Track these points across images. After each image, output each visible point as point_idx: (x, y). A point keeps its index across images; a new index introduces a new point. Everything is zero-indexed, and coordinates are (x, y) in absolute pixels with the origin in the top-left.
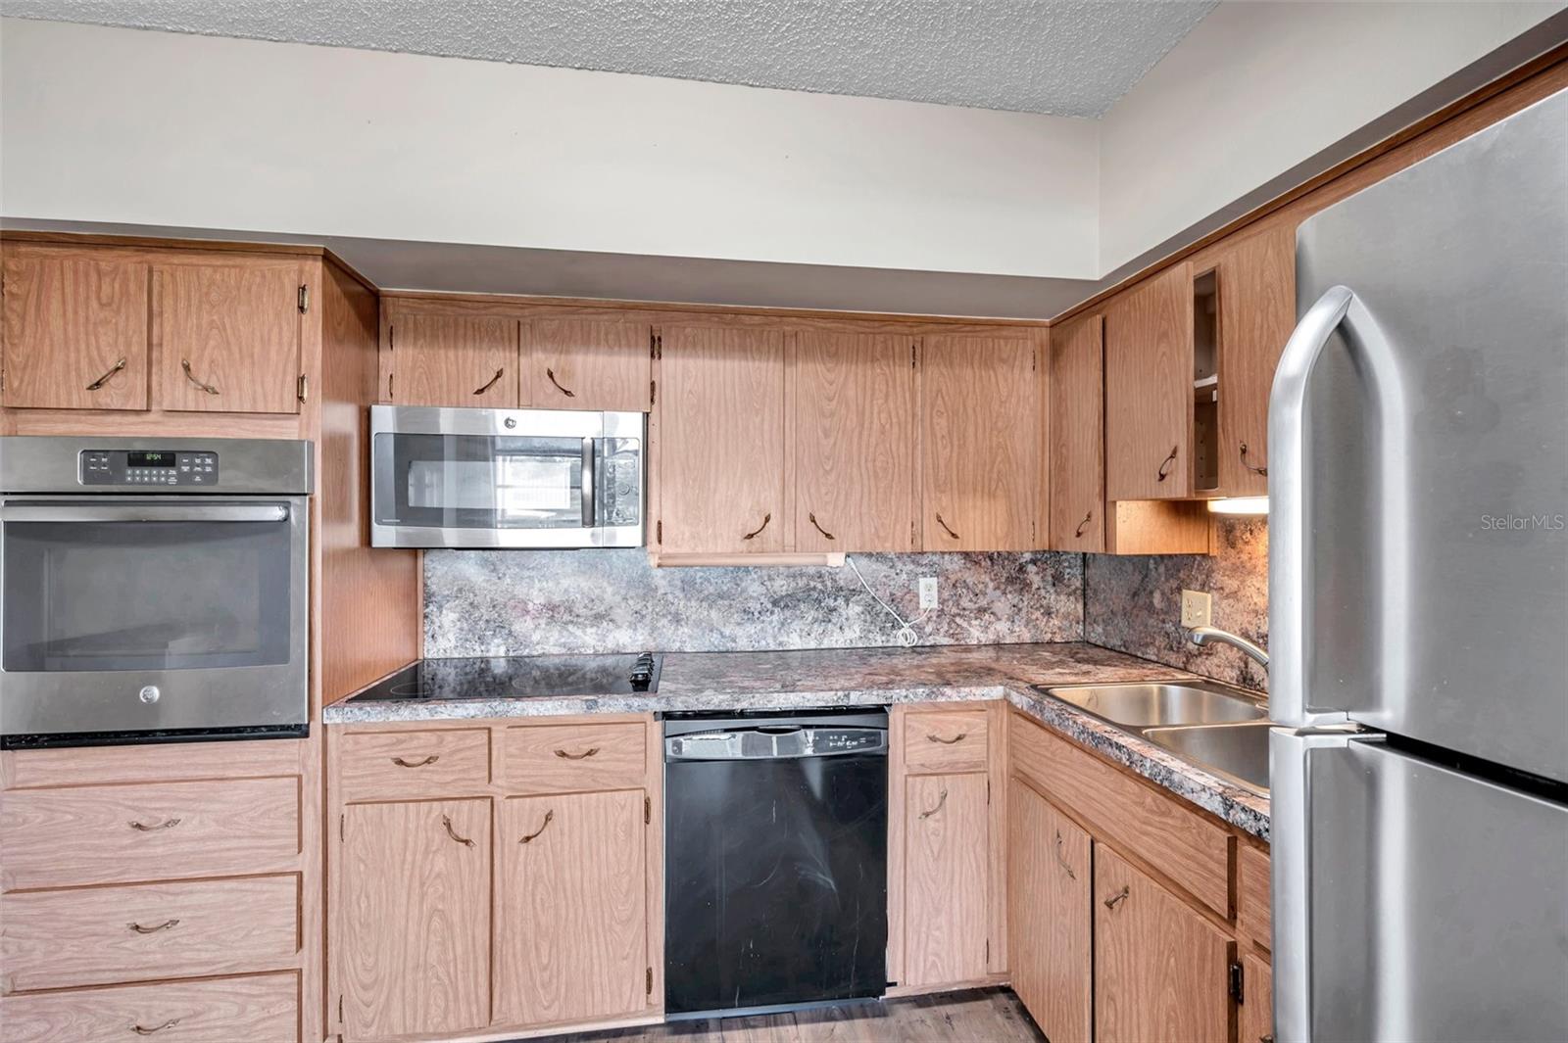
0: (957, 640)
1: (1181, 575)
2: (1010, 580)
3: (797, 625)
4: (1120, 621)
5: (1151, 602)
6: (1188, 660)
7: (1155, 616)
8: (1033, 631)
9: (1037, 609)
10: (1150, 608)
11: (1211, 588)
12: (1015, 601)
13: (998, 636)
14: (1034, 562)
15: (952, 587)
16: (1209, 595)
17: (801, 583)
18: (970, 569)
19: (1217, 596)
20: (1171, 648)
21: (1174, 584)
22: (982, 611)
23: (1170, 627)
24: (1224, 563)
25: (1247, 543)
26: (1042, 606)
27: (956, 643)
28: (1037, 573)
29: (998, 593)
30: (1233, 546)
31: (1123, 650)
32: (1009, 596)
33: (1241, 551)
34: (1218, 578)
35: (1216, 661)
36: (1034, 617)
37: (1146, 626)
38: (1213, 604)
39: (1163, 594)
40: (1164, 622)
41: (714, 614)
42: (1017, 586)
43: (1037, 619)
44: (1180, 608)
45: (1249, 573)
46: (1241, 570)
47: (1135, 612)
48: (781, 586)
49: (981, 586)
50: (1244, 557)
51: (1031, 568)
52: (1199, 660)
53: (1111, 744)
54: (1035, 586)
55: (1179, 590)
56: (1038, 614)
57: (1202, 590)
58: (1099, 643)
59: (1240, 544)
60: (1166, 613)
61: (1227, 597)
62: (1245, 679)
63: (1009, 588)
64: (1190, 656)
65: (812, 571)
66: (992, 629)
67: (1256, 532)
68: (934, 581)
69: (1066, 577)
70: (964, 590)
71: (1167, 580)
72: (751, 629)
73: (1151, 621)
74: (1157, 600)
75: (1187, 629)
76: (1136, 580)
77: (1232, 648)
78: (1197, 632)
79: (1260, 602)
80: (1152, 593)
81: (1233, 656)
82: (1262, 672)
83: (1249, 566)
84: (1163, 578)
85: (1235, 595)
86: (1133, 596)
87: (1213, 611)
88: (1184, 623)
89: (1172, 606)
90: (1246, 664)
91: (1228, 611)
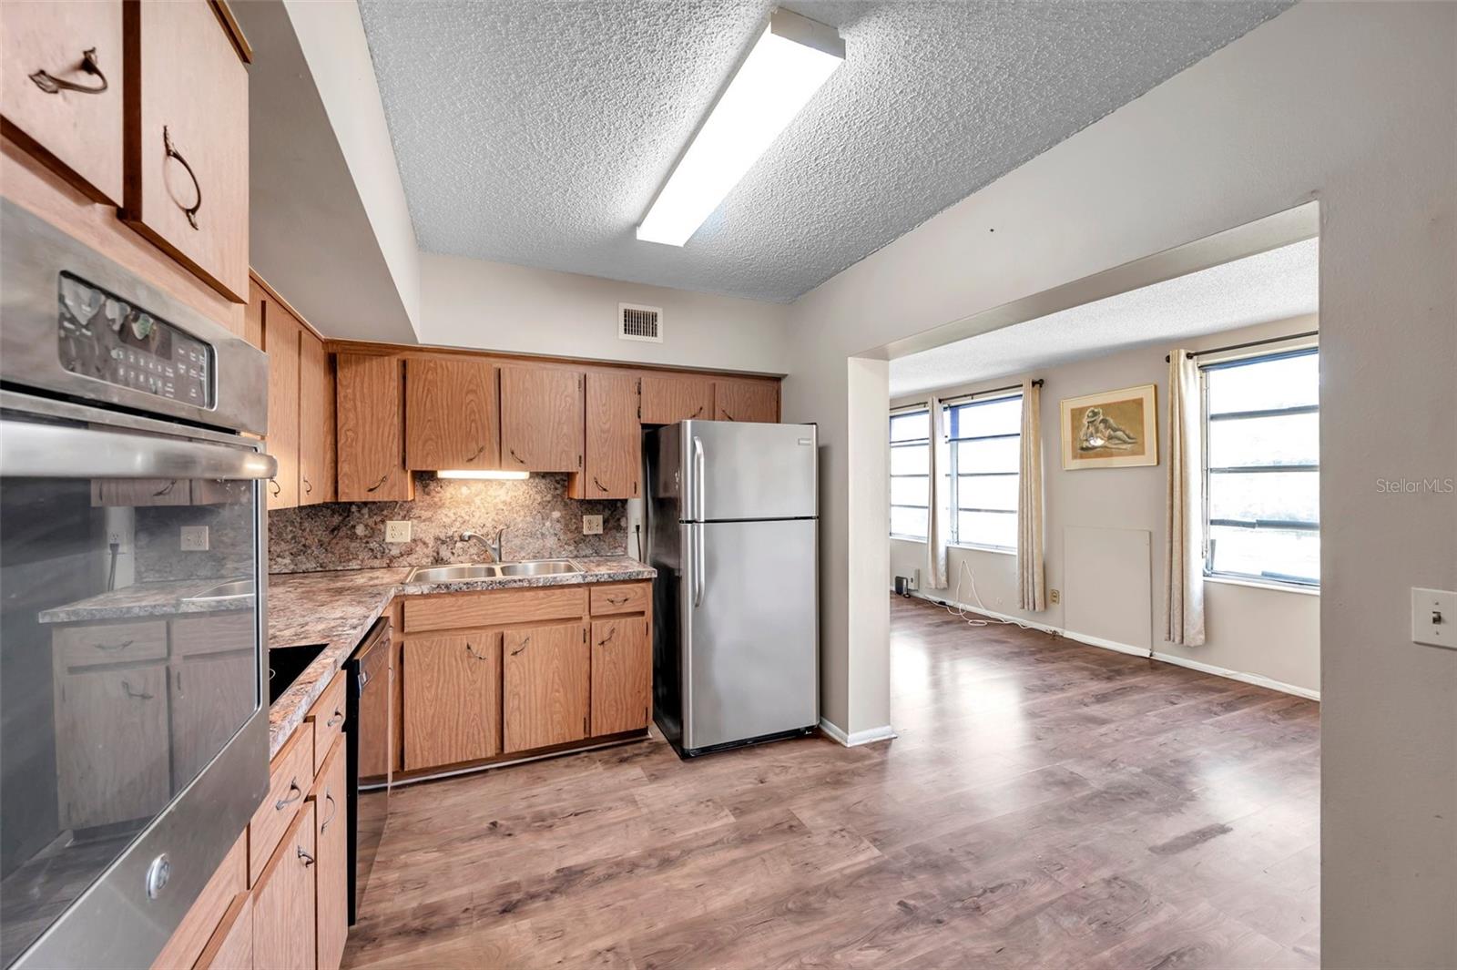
1: (385, 513)
4: (315, 550)
5: (355, 533)
6: (391, 561)
7: (358, 541)
10: (353, 537)
11: (410, 518)
16: (410, 522)
19: (415, 522)
20: (376, 557)
21: (378, 518)
23: (373, 545)
24: (421, 504)
25: (438, 492)
30: (428, 494)
31: (319, 569)
33: (434, 497)
34: (416, 512)
35: (415, 556)
37: (348, 549)
38: (412, 526)
39: (366, 526)
40: (367, 542)
44: (385, 533)
45: (440, 507)
46: (436, 506)
47: (334, 541)
50: (436, 500)
52: (401, 559)
55: (383, 521)
57: (404, 518)
58: (287, 571)
59: (433, 493)
60: (370, 537)
61: (424, 521)
62: (437, 561)
64: (392, 559)
67: (444, 487)
71: (370, 517)
73: (353, 544)
74: (360, 530)
75: (391, 543)
76: (336, 520)
77: (427, 547)
78: (399, 544)
79: (447, 521)
80: (354, 527)
81: (429, 551)
82: (450, 554)
83: (439, 504)
84: (366, 516)
85: (429, 519)
86: (333, 531)
87: (412, 530)
88: (388, 539)
89: (375, 532)
90: (438, 553)
91: (424, 528)
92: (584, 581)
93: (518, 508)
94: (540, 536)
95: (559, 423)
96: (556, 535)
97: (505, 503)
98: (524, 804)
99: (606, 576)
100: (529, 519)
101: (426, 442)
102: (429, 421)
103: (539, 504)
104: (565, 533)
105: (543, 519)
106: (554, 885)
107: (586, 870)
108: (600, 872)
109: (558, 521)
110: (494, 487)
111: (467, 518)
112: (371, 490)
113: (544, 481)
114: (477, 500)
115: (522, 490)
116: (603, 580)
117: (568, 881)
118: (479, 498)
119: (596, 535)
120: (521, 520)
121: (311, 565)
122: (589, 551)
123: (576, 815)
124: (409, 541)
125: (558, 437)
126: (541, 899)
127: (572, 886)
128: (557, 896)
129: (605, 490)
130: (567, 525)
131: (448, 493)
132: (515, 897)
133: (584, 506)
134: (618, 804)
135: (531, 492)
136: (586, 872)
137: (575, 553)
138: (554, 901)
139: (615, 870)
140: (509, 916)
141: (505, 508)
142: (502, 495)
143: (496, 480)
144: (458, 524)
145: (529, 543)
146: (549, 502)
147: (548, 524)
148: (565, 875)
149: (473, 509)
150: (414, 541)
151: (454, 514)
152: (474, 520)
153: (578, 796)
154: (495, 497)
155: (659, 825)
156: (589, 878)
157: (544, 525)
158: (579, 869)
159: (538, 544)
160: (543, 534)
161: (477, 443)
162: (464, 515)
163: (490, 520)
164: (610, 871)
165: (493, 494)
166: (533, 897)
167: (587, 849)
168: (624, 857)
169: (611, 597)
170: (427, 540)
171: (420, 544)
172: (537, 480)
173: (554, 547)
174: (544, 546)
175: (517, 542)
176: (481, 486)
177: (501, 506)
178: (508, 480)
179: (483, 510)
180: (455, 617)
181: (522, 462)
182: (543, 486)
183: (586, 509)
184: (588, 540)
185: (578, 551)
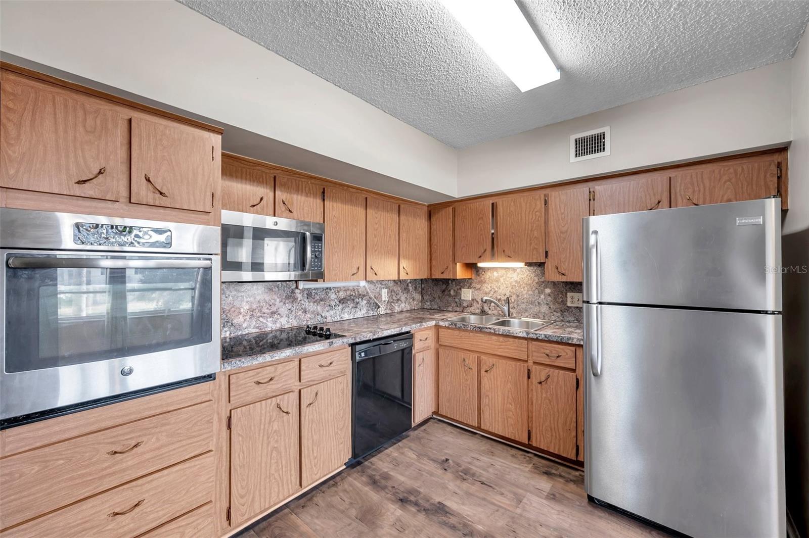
1: (461, 284)
2: (405, 289)
3: (347, 310)
4: (438, 300)
5: (450, 294)
6: (463, 309)
7: (452, 297)
8: (410, 306)
9: (411, 298)
10: (450, 295)
11: (471, 288)
12: (406, 296)
13: (402, 309)
14: (410, 282)
15: (391, 292)
16: (471, 290)
17: (348, 293)
18: (395, 286)
19: (473, 290)
20: (458, 306)
21: (458, 287)
22: (398, 300)
23: (457, 300)
24: (476, 281)
25: (483, 275)
28: (411, 287)
29: (402, 294)
30: (479, 276)
31: (438, 309)
33: (481, 277)
34: (474, 285)
35: (473, 308)
37: (448, 301)
38: (472, 292)
39: (454, 290)
40: (455, 299)
41: (319, 308)
42: (407, 291)
43: (411, 302)
44: (461, 294)
45: (484, 283)
46: (482, 282)
47: (443, 297)
48: (342, 295)
49: (398, 292)
50: (482, 279)
51: (410, 285)
52: (467, 309)
53: (487, 328)
54: (411, 291)
55: (460, 289)
56: (411, 300)
57: (468, 288)
58: (428, 308)
59: (481, 275)
60: (456, 296)
61: (477, 290)
62: (482, 312)
63: (405, 292)
64: (464, 308)
65: (351, 288)
66: (401, 306)
67: (484, 272)
68: (386, 290)
69: (418, 286)
70: (394, 293)
71: (456, 286)
72: (332, 313)
73: (450, 299)
74: (452, 292)
75: (464, 300)
76: (444, 286)
77: (478, 304)
78: (467, 300)
79: (487, 290)
80: (450, 291)
81: (479, 306)
82: (488, 309)
83: (484, 281)
84: (454, 286)
85: (479, 289)
86: (443, 292)
87: (472, 294)
88: (462, 298)
89: (458, 294)
90: (483, 308)
91: (477, 293)
92: (528, 336)
93: (524, 285)
94: (537, 304)
95: (531, 230)
96: (547, 304)
97: (516, 282)
98: (469, 460)
99: (543, 336)
100: (530, 292)
101: (462, 249)
102: (464, 237)
103: (537, 283)
104: (554, 304)
105: (539, 293)
106: (429, 507)
107: (449, 513)
108: (453, 520)
109: (549, 295)
110: (511, 272)
111: (497, 289)
112: (442, 273)
113: (540, 268)
114: (502, 280)
115: (526, 274)
116: (540, 338)
117: (436, 511)
118: (503, 278)
119: (577, 307)
120: (526, 293)
121: (436, 307)
122: (571, 319)
123: (482, 483)
124: (471, 299)
126: (417, 508)
127: (434, 515)
128: (424, 513)
129: (563, 274)
130: (555, 299)
131: (488, 275)
132: (412, 498)
133: (568, 287)
134: (510, 495)
135: (532, 276)
136: (448, 515)
137: (561, 318)
138: (419, 514)
139: (460, 526)
140: (400, 503)
141: (516, 285)
142: (515, 277)
143: (511, 268)
144: (492, 293)
145: (531, 308)
146: (543, 282)
147: (542, 296)
148: (439, 507)
149: (499, 284)
150: (473, 300)
151: (491, 287)
152: (500, 291)
153: (497, 474)
154: (511, 278)
155: (514, 526)
156: (444, 519)
157: (540, 297)
158: (447, 510)
159: (536, 309)
160: (539, 303)
162: (495, 288)
163: (508, 291)
164: (457, 525)
165: (510, 276)
166: (416, 504)
167: (463, 504)
168: (473, 524)
169: (547, 352)
170: (478, 301)
171: (475, 302)
172: (535, 268)
173: (547, 312)
174: (540, 311)
175: (524, 306)
176: (503, 271)
177: (514, 284)
178: (518, 268)
179: (505, 286)
180: (459, 342)
181: (509, 257)
182: (540, 272)
183: (569, 288)
184: (570, 310)
185: (563, 317)
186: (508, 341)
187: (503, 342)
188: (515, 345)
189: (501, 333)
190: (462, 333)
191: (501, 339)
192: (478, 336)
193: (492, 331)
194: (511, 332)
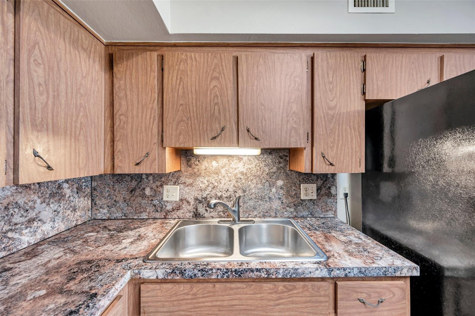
0: (9, 250)
1: (163, 179)
2: (52, 195)
4: (121, 204)
5: (144, 193)
6: (167, 214)
7: (147, 199)
8: (66, 223)
9: (69, 209)
10: (144, 196)
11: (179, 183)
12: (55, 208)
13: (44, 234)
16: (178, 186)
18: (21, 193)
19: (182, 186)
20: (157, 211)
21: (158, 183)
22: (31, 221)
23: (156, 202)
24: (186, 173)
26: (71, 207)
27: (9, 253)
28: (69, 188)
29: (44, 205)
30: (190, 166)
31: (124, 217)
32: (52, 206)
33: (194, 168)
34: (183, 179)
35: (182, 211)
36: (67, 214)
37: (140, 204)
38: (180, 189)
39: (151, 188)
40: (152, 200)
42: (57, 198)
43: (69, 215)
44: (163, 193)
45: (198, 176)
46: (195, 175)
47: (132, 198)
49: (30, 204)
50: (196, 170)
51: (66, 185)
52: (173, 213)
54: (67, 196)
55: (162, 186)
56: (69, 212)
57: (175, 184)
58: (105, 218)
59: (193, 166)
60: (154, 196)
61: (188, 186)
62: (196, 215)
63: (52, 200)
66: (40, 231)
67: (201, 161)
69: (83, 187)
70: (16, 210)
71: (154, 182)
73: (144, 201)
74: (148, 192)
75: (167, 202)
76: (134, 184)
77: (190, 205)
78: (171, 202)
79: (203, 186)
80: (144, 189)
81: (191, 208)
82: (204, 211)
83: (197, 173)
84: (151, 182)
85: (191, 185)
86: (131, 191)
87: (180, 192)
88: (165, 199)
89: (157, 193)
90: (197, 210)
91: (188, 191)
92: (330, 274)
93: (252, 178)
94: (268, 199)
95: (289, 103)
96: (280, 199)
97: (242, 173)
100: (260, 186)
101: (178, 123)
102: (182, 105)
103: (267, 174)
104: (287, 198)
105: (270, 186)
109: (281, 188)
110: (235, 161)
111: (216, 184)
112: (138, 164)
113: (271, 157)
114: (223, 171)
115: (255, 164)
116: (352, 275)
118: (224, 169)
119: (311, 200)
120: (254, 187)
121: (119, 215)
122: (305, 213)
124: (178, 200)
125: (287, 116)
129: (331, 164)
130: (288, 192)
131: (205, 164)
133: (301, 177)
135: (261, 165)
137: (295, 214)
141: (242, 177)
142: (241, 167)
143: (236, 156)
144: (210, 189)
145: (260, 205)
146: (275, 173)
147: (274, 190)
149: (220, 177)
150: (181, 200)
151: (208, 181)
152: (221, 186)
154: (236, 169)
157: (271, 191)
159: (267, 205)
160: (270, 198)
161: (219, 123)
162: (214, 182)
163: (232, 186)
165: (234, 167)
169: (363, 296)
170: (189, 200)
171: (185, 203)
172: (266, 156)
173: (279, 208)
174: (271, 207)
175: (251, 203)
176: (225, 160)
177: (239, 176)
178: (244, 156)
179: (227, 179)
180: (190, 306)
181: (256, 139)
182: (270, 161)
183: (303, 179)
184: (304, 204)
185: (297, 213)
186: (295, 288)
187: (283, 292)
188: (307, 293)
189: (280, 276)
190: (198, 288)
191: (281, 286)
192: (232, 289)
193: (264, 275)
194: (300, 271)
